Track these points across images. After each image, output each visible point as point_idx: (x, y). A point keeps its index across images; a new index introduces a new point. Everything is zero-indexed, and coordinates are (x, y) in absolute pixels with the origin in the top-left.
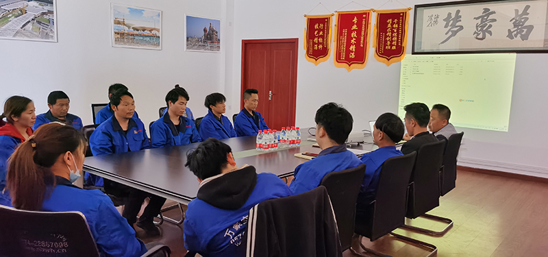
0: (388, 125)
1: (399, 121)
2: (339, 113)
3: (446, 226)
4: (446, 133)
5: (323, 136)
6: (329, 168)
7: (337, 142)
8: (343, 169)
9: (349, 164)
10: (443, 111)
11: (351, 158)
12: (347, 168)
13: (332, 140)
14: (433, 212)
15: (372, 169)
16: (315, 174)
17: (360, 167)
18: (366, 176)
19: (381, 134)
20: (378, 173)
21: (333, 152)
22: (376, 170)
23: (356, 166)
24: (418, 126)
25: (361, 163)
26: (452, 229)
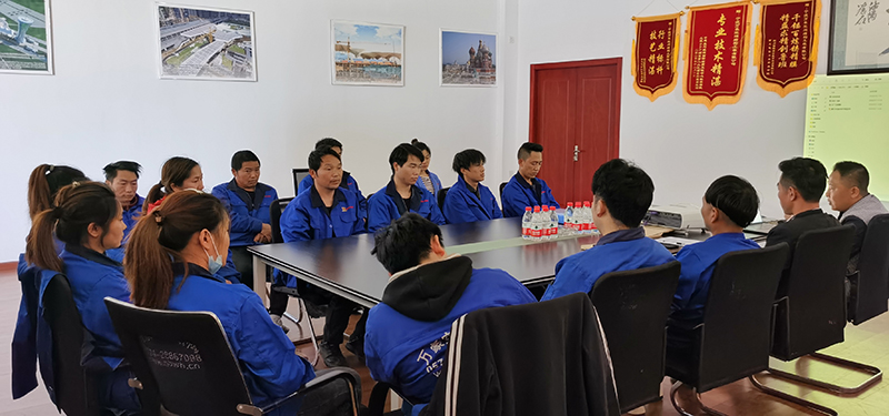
0: (731, 198)
1: (748, 190)
2: (628, 176)
3: (866, 378)
4: (863, 212)
5: (602, 214)
6: (608, 266)
7: (625, 222)
8: (632, 267)
9: (645, 260)
10: (854, 174)
11: (652, 249)
12: (641, 267)
13: (617, 221)
14: (831, 351)
15: (693, 270)
16: (584, 276)
17: (666, 266)
18: (687, 282)
19: (714, 212)
20: (708, 276)
21: (616, 240)
22: (703, 273)
23: (661, 264)
24: (800, 200)
25: (671, 259)
26: (879, 386)
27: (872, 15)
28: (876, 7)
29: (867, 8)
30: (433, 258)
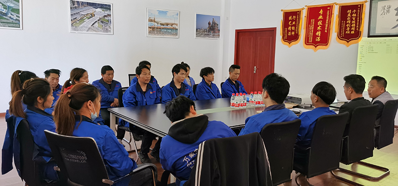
0: (324, 92)
1: (331, 88)
2: (278, 81)
3: (382, 173)
4: (383, 99)
5: (267, 97)
6: (268, 121)
7: (277, 102)
8: (279, 122)
9: (285, 118)
10: (380, 81)
11: (288, 113)
12: (283, 121)
13: (273, 101)
14: (367, 161)
15: (306, 123)
16: (258, 125)
17: (294, 121)
18: (304, 129)
19: (316, 98)
20: (313, 126)
21: (273, 109)
22: (311, 125)
23: (292, 120)
24: (354, 93)
25: (297, 118)
26: (388, 177)
27: (388, 11)
28: (390, 7)
29: (386, 8)
30: (191, 116)
